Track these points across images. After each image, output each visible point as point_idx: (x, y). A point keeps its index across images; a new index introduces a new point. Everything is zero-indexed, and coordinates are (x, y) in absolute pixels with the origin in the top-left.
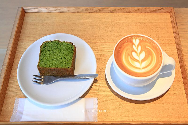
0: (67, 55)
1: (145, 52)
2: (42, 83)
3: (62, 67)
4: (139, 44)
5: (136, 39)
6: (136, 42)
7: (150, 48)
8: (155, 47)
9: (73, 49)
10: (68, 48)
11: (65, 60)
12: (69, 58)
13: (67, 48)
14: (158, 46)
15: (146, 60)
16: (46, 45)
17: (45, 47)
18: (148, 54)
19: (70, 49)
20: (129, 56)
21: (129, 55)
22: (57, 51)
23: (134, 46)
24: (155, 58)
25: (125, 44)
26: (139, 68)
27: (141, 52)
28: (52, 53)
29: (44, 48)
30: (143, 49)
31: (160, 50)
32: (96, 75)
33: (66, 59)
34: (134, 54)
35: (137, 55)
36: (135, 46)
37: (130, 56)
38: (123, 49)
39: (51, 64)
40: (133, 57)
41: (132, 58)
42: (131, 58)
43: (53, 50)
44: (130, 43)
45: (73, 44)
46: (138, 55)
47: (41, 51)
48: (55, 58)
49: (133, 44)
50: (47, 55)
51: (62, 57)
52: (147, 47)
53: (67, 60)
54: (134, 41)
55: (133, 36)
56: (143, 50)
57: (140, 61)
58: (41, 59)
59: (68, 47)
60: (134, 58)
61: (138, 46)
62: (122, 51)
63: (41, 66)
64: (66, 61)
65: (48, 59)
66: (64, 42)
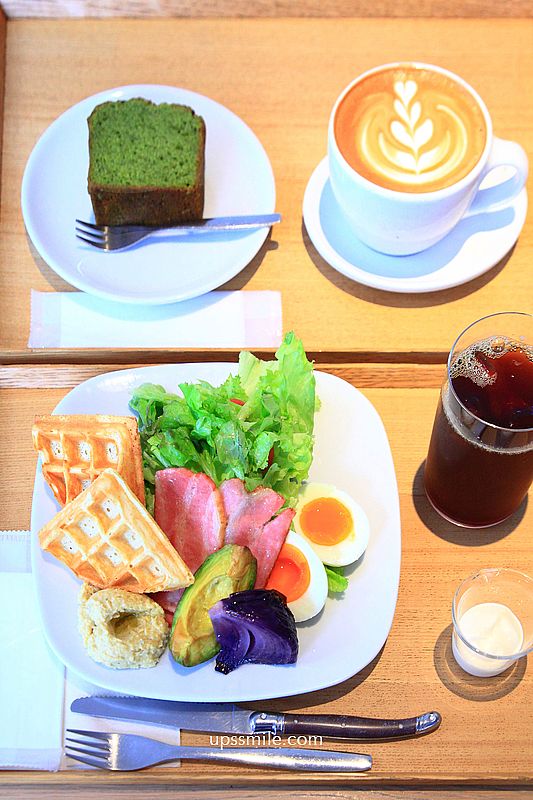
0: (179, 148)
1: (433, 121)
2: (107, 247)
3: (168, 185)
4: (417, 97)
5: (407, 79)
6: (406, 89)
7: (452, 108)
8: (466, 107)
9: (198, 128)
10: (180, 123)
11: (174, 163)
12: (185, 155)
13: (174, 124)
14: (475, 103)
15: (434, 147)
16: (105, 114)
17: (102, 121)
18: (444, 127)
19: (187, 128)
20: (381, 136)
21: (380, 131)
22: (144, 134)
23: (397, 104)
24: (465, 142)
25: (370, 98)
26: (412, 172)
27: (419, 123)
28: (128, 141)
29: (100, 124)
30: (427, 114)
31: (481, 114)
32: (274, 217)
33: (175, 159)
34: (396, 127)
35: (408, 131)
36: (402, 102)
37: (385, 135)
38: (363, 113)
39: (132, 175)
40: (393, 136)
41: (392, 140)
42: (387, 140)
43: (131, 133)
44: (386, 96)
45: (193, 113)
46: (411, 132)
47: (91, 133)
48: (140, 157)
49: (395, 96)
50: (114, 147)
51: (164, 153)
52: (440, 107)
53: (181, 164)
54: (398, 87)
55: (395, 70)
56: (428, 118)
57: (415, 149)
58: (95, 161)
59: (177, 122)
60: (397, 141)
61: (411, 103)
62: (359, 120)
63: (100, 181)
64: (178, 167)
65: (117, 159)
66: (165, 106)
